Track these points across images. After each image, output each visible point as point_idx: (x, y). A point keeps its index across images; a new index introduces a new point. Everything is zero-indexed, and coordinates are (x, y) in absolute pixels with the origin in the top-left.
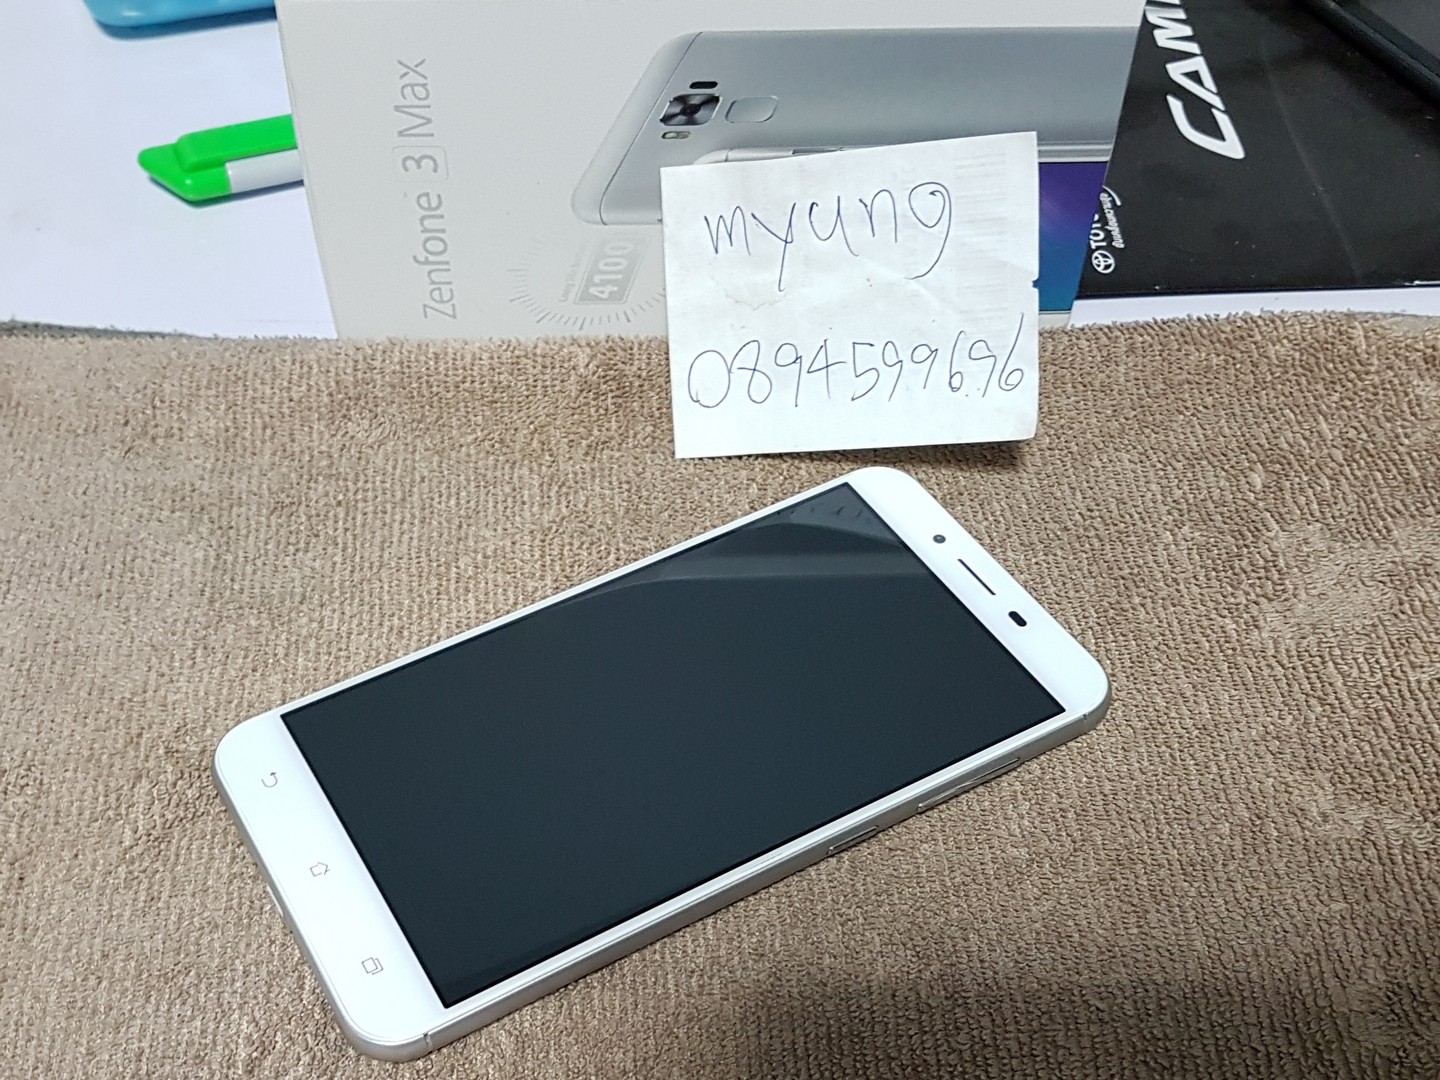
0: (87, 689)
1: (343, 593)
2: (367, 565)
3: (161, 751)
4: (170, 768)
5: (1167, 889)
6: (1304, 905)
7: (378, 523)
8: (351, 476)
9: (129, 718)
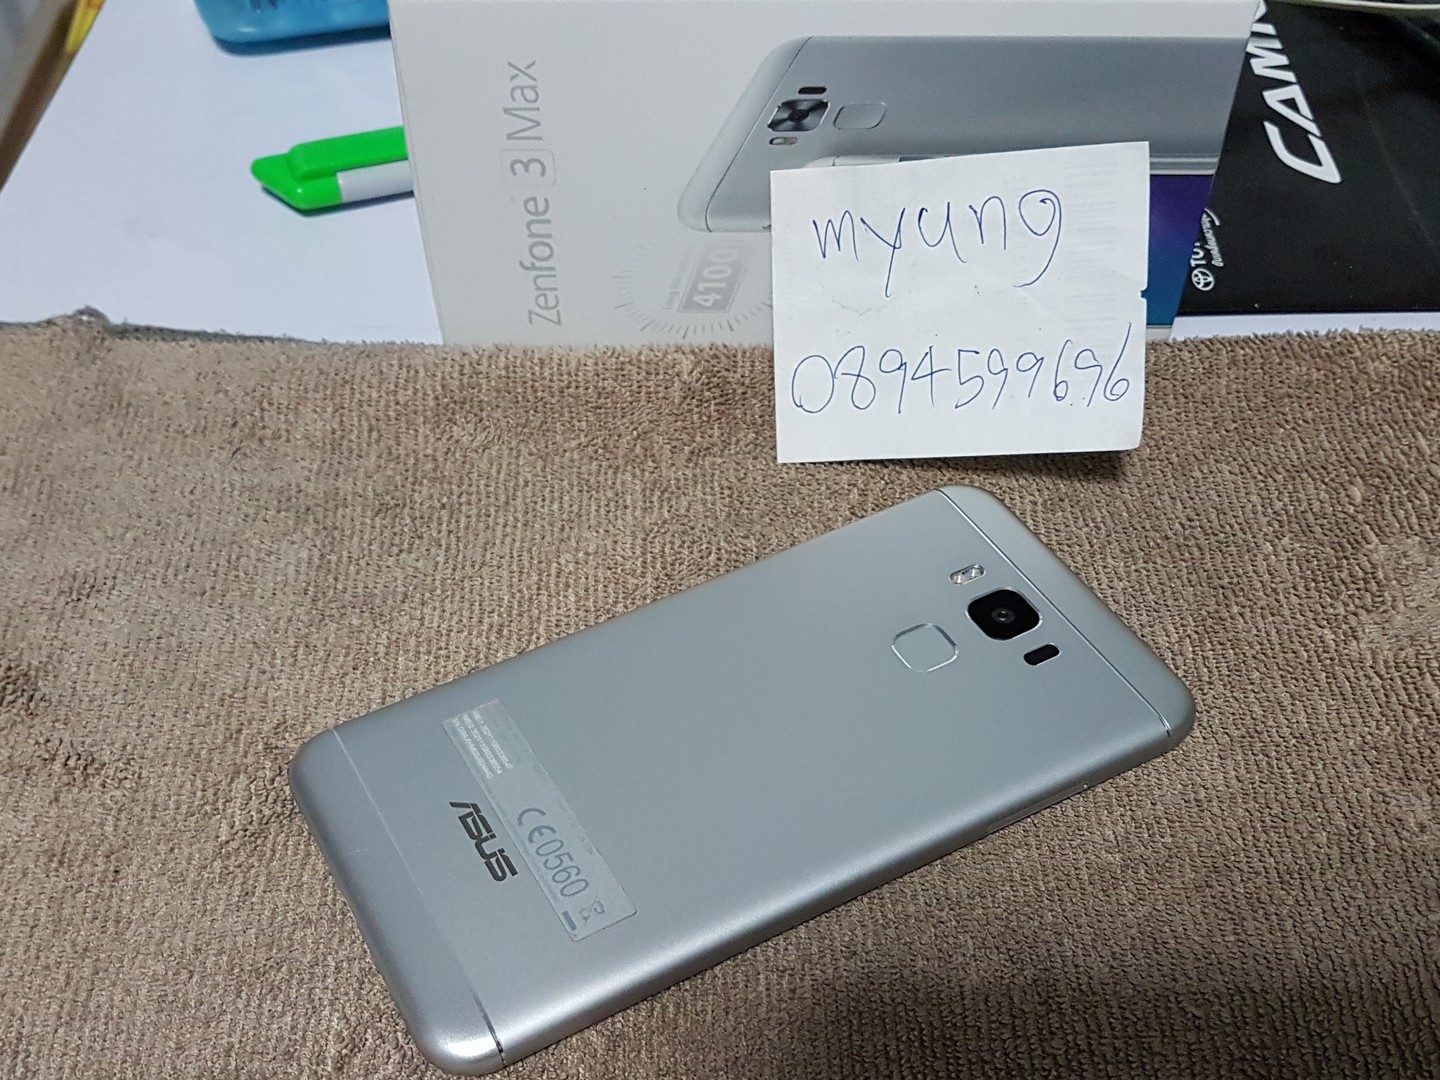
0: (188, 684)
1: (443, 591)
2: (468, 563)
3: (260, 747)
4: (268, 764)
5: (1264, 897)
6: (1401, 914)
7: (482, 525)
8: (455, 480)
9: (229, 715)
